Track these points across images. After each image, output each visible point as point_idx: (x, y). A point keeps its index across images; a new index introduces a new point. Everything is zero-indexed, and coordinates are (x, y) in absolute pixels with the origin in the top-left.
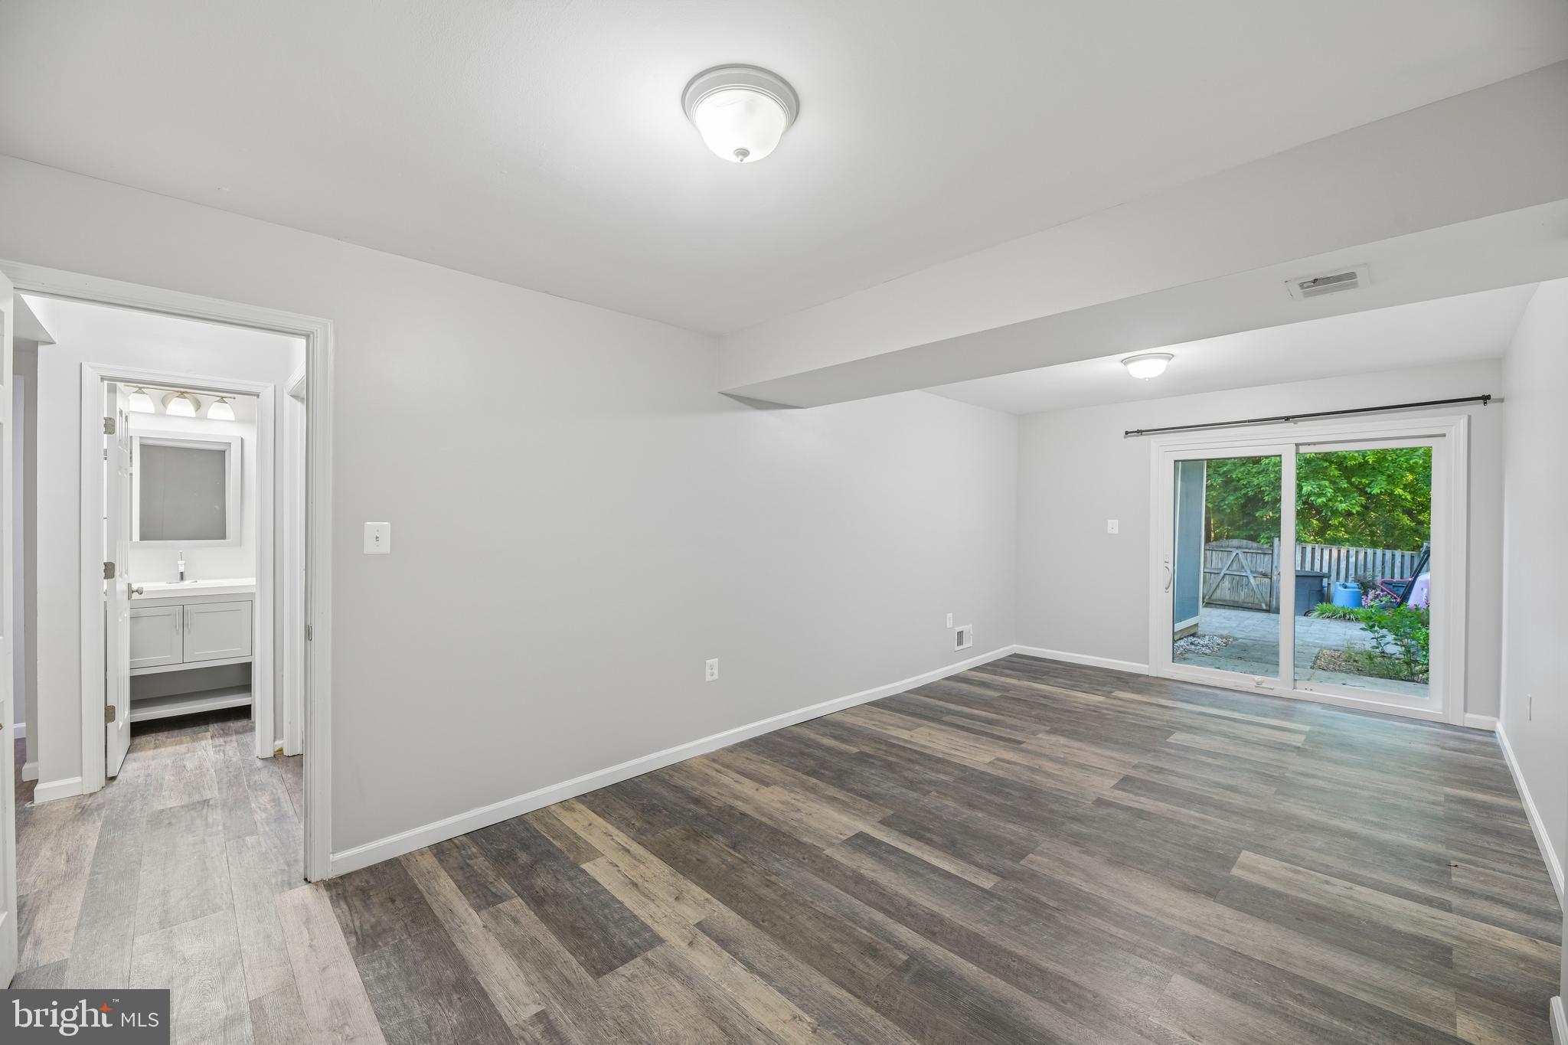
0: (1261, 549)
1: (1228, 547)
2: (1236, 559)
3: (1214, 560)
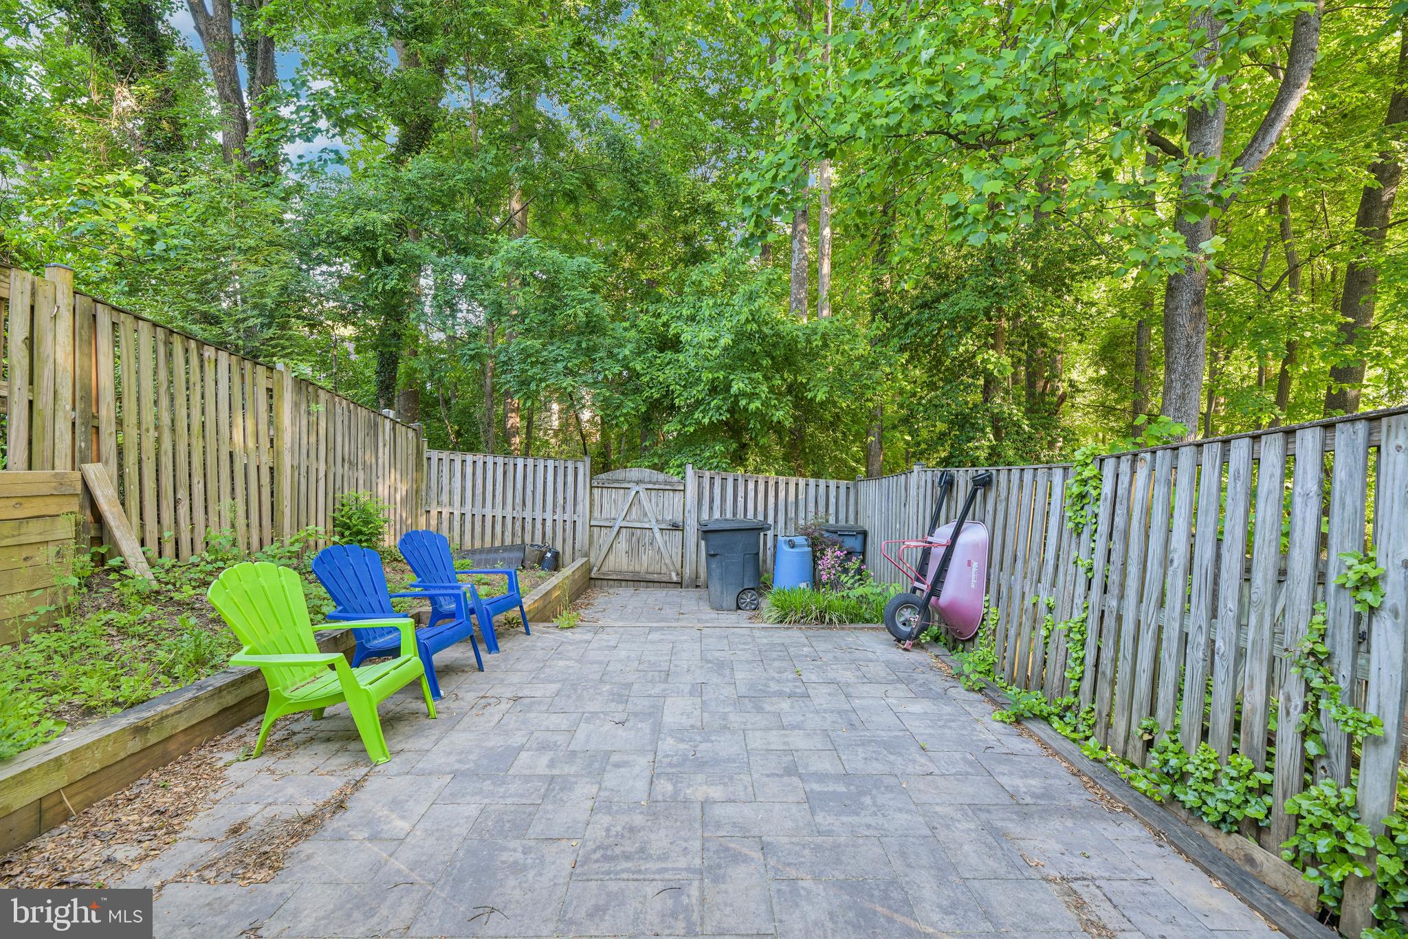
0: (670, 483)
1: (624, 481)
2: (636, 501)
3: (605, 505)
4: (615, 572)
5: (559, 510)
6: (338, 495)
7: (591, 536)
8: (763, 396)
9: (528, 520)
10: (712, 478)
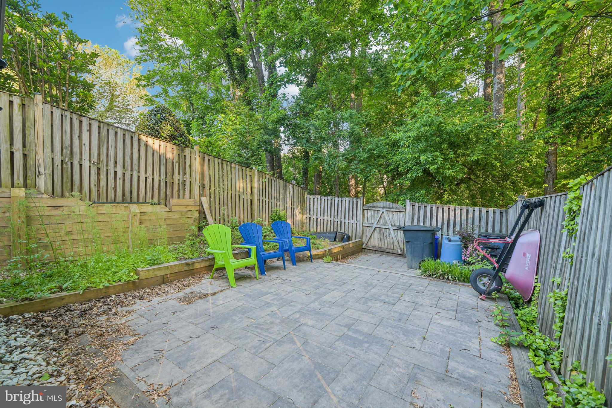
0: (398, 208)
1: (377, 207)
2: (382, 216)
3: (369, 217)
4: (373, 247)
5: (350, 218)
6: (273, 209)
7: (363, 230)
8: (439, 162)
9: (339, 222)
10: (419, 206)
